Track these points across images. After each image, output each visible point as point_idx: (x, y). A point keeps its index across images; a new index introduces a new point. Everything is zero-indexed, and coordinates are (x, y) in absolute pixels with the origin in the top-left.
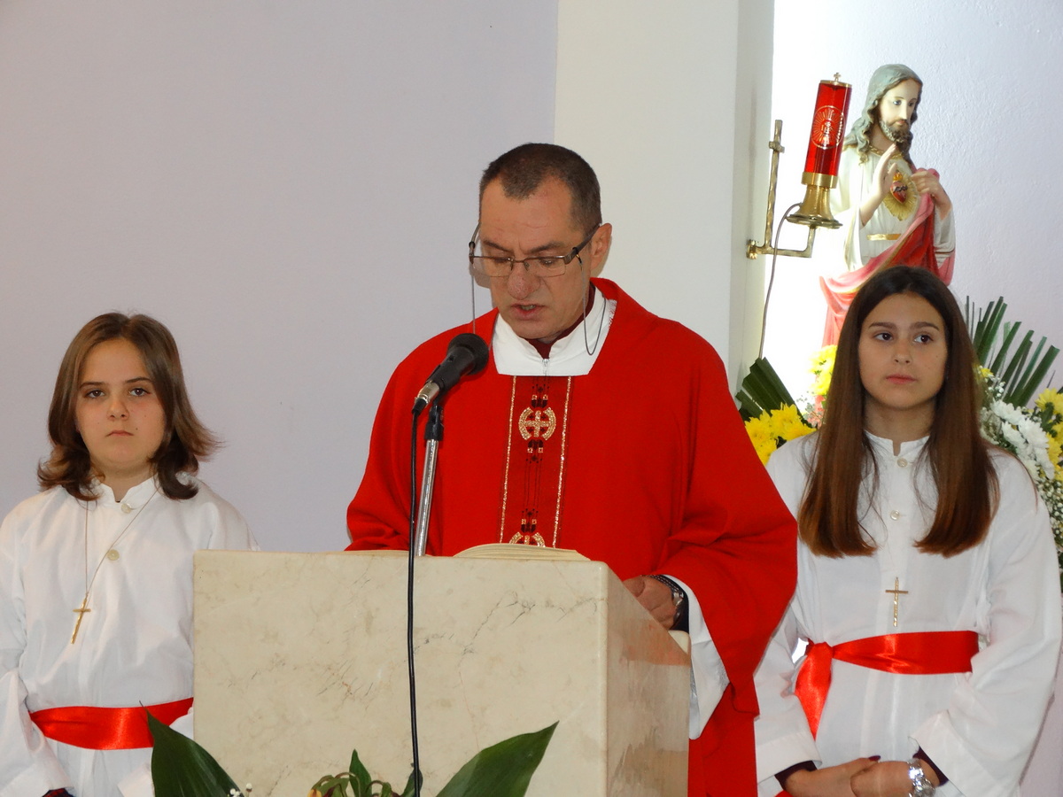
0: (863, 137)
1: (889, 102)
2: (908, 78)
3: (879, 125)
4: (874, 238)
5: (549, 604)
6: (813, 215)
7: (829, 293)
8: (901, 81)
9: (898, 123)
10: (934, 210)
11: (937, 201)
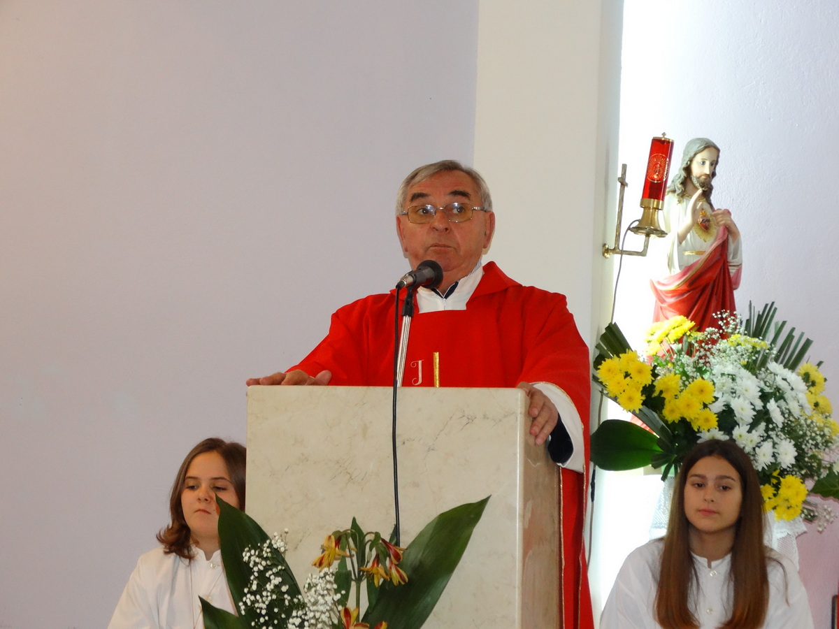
0: (680, 186)
1: (697, 162)
2: (709, 146)
3: (691, 179)
4: (687, 253)
5: (485, 417)
6: (647, 227)
7: (656, 290)
8: (705, 148)
9: (703, 177)
10: (728, 236)
11: (730, 231)
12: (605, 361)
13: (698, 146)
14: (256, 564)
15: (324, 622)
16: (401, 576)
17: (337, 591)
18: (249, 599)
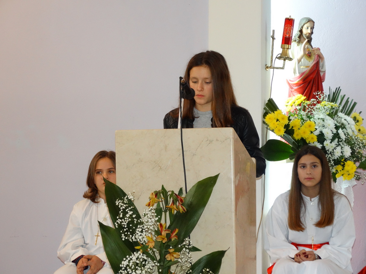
0: (298, 38)
1: (305, 28)
2: (310, 21)
3: (302, 35)
4: (302, 67)
5: (217, 140)
6: (284, 57)
8: (308, 22)
9: (308, 34)
10: (319, 59)
11: (320, 57)
12: (268, 114)
13: (305, 21)
14: (122, 206)
15: (151, 230)
16: (183, 209)
17: (156, 216)
18: (119, 221)
